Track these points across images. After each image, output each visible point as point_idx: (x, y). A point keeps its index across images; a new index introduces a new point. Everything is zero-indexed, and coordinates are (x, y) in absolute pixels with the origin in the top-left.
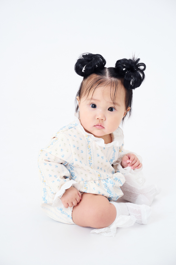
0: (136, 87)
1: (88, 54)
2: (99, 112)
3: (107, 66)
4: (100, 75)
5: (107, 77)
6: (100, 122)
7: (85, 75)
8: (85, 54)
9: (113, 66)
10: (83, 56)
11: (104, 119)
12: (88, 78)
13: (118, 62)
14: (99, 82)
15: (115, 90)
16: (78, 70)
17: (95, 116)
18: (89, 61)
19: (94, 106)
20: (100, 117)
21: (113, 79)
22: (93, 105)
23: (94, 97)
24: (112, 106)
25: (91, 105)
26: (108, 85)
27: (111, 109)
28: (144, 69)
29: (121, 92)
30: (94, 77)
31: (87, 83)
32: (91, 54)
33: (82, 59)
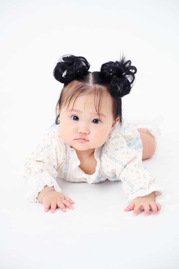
1: (69, 56)
2: (81, 125)
3: (91, 70)
4: (82, 82)
5: (91, 83)
6: (82, 136)
7: (66, 81)
8: (66, 56)
9: (98, 70)
10: (64, 59)
11: (87, 133)
12: (69, 85)
14: (81, 90)
15: (99, 99)
16: (57, 75)
17: (77, 130)
18: (70, 65)
19: (76, 118)
20: (83, 130)
21: (98, 86)
22: (75, 117)
23: (75, 108)
24: (97, 117)
25: (73, 118)
26: (91, 93)
27: (96, 121)
28: (135, 72)
29: (107, 101)
30: (76, 84)
31: (68, 91)
32: (73, 56)
33: (62, 62)
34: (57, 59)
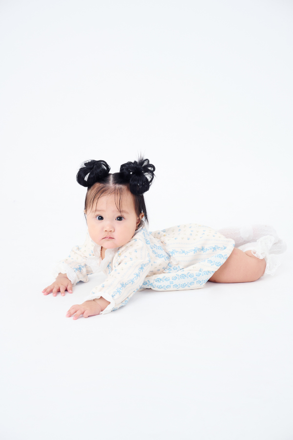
0: (145, 192)
1: (90, 161)
2: (105, 223)
3: (112, 172)
4: (103, 183)
5: (111, 184)
6: (108, 234)
7: (88, 184)
8: (87, 162)
9: (118, 171)
10: (85, 164)
11: (113, 230)
12: (92, 188)
13: (122, 166)
14: (102, 191)
15: (119, 197)
16: (80, 179)
17: (103, 228)
18: (91, 169)
19: (101, 218)
20: (108, 228)
21: (118, 186)
22: (100, 216)
23: (98, 208)
24: (119, 214)
25: (97, 218)
26: (111, 193)
27: (120, 218)
28: (154, 170)
29: (128, 199)
30: (98, 185)
31: (90, 193)
32: (94, 160)
33: (84, 168)
34: (79, 165)
